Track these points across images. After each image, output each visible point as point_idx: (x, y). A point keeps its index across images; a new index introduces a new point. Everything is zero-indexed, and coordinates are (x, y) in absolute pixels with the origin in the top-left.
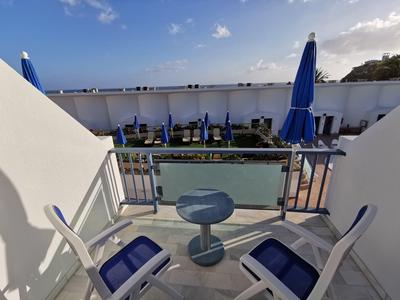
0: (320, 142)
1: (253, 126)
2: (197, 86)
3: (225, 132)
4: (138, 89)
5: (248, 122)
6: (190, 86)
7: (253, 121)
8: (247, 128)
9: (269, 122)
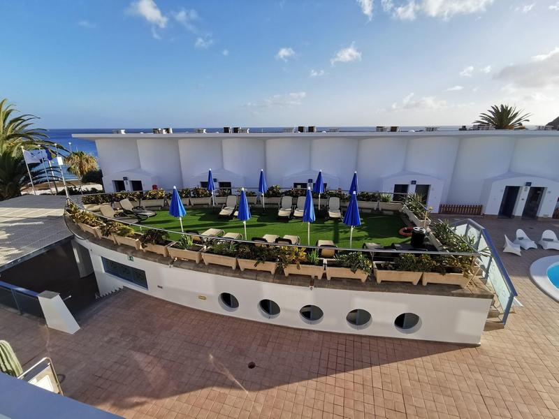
0: (520, 233)
1: (396, 198)
2: (311, 129)
3: (347, 204)
4: (226, 130)
5: (388, 191)
6: (301, 129)
7: (397, 186)
8: (385, 200)
9: (424, 190)
